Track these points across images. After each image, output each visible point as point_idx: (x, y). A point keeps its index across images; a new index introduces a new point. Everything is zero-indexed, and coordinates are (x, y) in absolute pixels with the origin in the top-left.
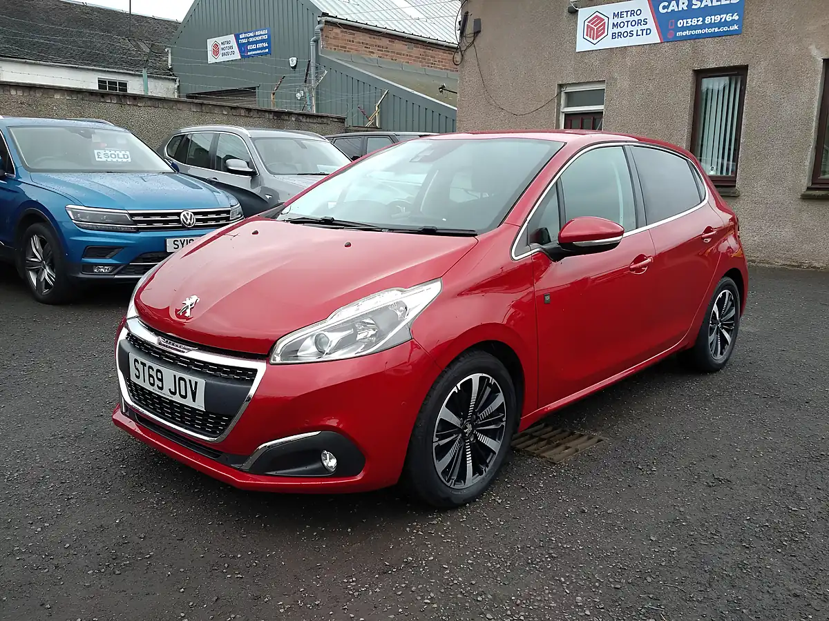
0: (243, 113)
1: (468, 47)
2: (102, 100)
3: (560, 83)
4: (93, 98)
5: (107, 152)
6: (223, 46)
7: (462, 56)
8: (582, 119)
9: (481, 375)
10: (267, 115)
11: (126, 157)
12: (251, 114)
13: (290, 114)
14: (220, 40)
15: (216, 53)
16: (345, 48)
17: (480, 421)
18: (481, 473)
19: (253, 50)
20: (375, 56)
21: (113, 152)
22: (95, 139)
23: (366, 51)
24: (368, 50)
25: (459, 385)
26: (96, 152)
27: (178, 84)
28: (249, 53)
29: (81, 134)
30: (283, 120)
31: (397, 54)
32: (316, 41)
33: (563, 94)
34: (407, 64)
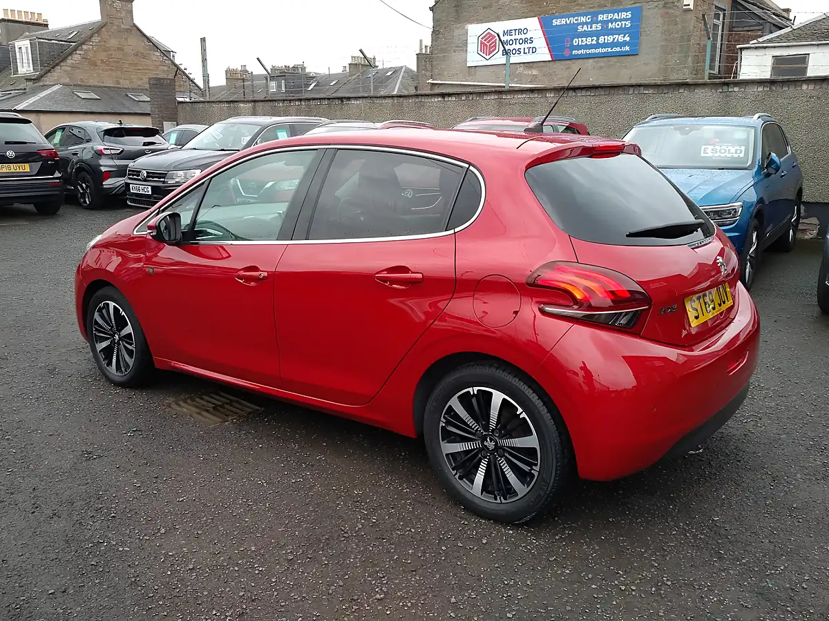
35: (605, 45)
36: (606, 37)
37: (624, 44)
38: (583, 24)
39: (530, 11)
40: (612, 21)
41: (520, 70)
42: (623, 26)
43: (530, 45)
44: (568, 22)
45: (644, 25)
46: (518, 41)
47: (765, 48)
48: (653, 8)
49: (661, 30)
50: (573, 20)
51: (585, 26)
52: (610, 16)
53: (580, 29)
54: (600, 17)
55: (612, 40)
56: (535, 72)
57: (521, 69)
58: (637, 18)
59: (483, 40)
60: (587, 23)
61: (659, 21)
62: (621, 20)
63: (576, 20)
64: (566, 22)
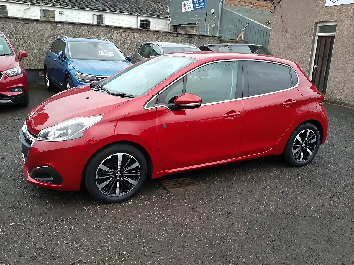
0: (175, 35)
1: (277, 4)
2: (119, 30)
3: (316, 21)
4: (115, 29)
5: (104, 52)
6: (187, 5)
7: (274, 8)
8: (326, 39)
9: (124, 154)
10: (185, 36)
11: (112, 54)
12: (178, 35)
13: (195, 35)
14: (187, 2)
15: (185, 8)
16: (236, 4)
17: (125, 172)
18: (126, 192)
19: (199, 6)
20: (249, 7)
21: (106, 52)
22: (100, 47)
23: (245, 6)
24: (246, 5)
25: (110, 157)
26: (100, 52)
27: (170, 21)
28: (197, 8)
29: (93, 45)
30: (192, 38)
31: (261, 6)
32: (222, 2)
33: (318, 26)
34: (265, 11)
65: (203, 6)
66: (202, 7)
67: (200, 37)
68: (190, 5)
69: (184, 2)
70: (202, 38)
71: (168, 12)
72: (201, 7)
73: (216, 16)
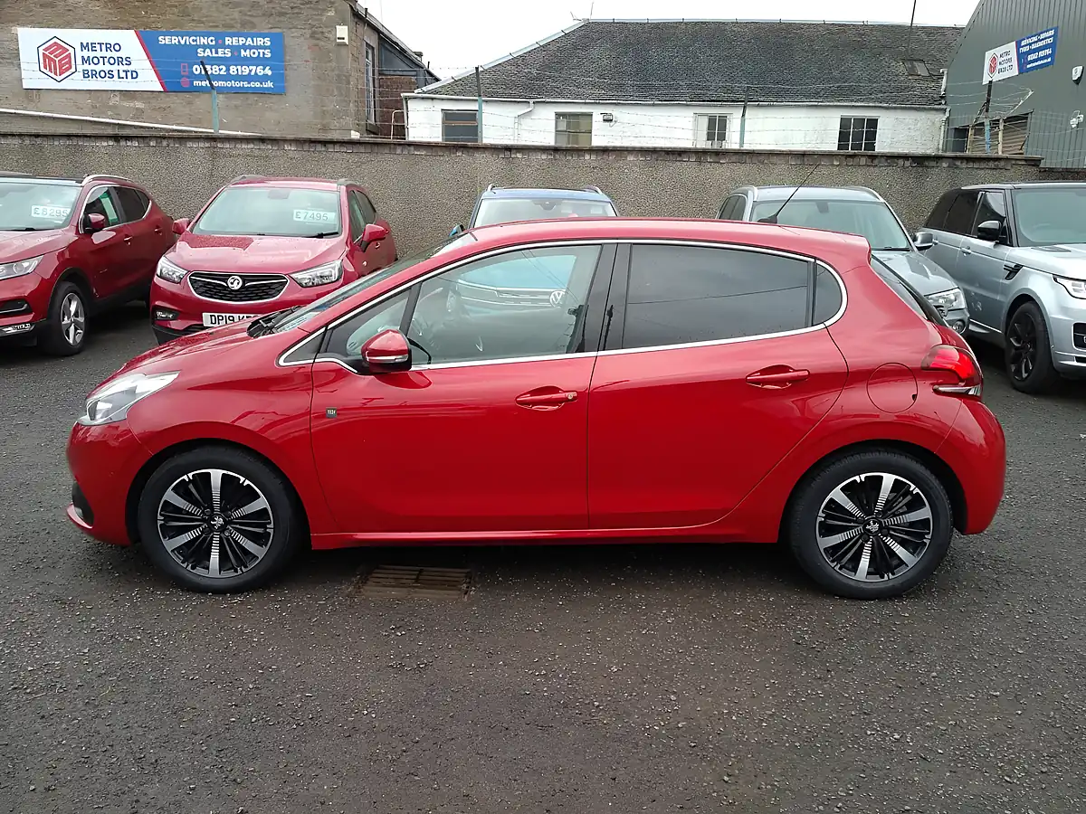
35: (239, 78)
36: (239, 67)
37: (265, 78)
38: (205, 47)
39: (122, 21)
40: (245, 47)
41: (115, 100)
42: (261, 55)
43: (126, 68)
44: (183, 42)
45: (288, 58)
46: (106, 60)
47: (432, 99)
48: (298, 37)
49: (311, 65)
50: (189, 40)
51: (208, 50)
52: (242, 41)
53: (201, 53)
54: (228, 41)
55: (247, 71)
56: (139, 105)
57: (118, 99)
58: (278, 46)
59: (47, 53)
60: (210, 47)
61: (308, 55)
62: (258, 47)
63: (193, 41)
64: (179, 42)
65: (1049, 60)
66: (1045, 61)
67: (958, 163)
68: (1010, 60)
69: (992, 52)
70: (964, 166)
71: (943, 87)
72: (1042, 62)
73: (1031, 93)
